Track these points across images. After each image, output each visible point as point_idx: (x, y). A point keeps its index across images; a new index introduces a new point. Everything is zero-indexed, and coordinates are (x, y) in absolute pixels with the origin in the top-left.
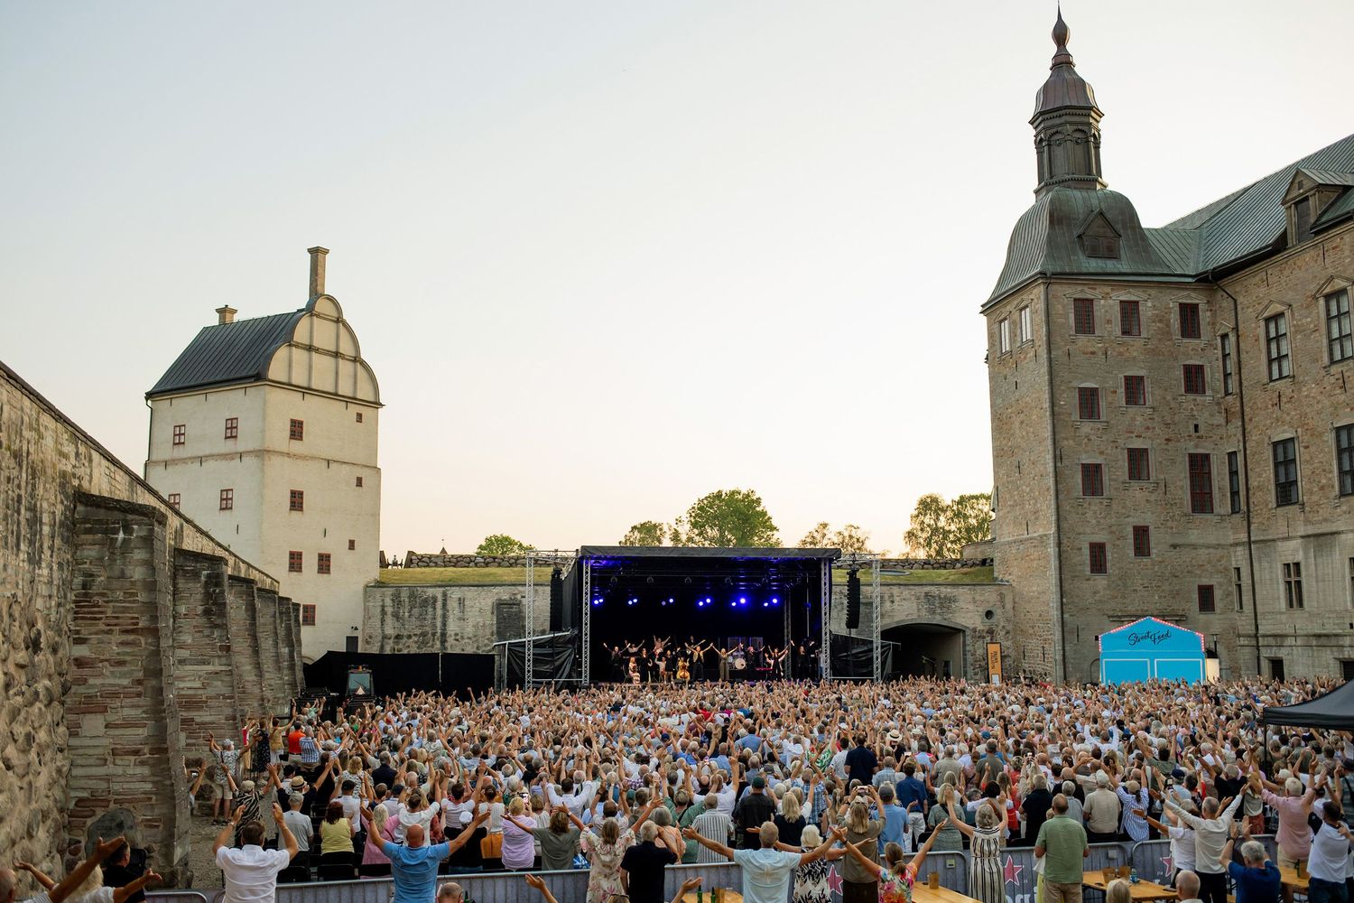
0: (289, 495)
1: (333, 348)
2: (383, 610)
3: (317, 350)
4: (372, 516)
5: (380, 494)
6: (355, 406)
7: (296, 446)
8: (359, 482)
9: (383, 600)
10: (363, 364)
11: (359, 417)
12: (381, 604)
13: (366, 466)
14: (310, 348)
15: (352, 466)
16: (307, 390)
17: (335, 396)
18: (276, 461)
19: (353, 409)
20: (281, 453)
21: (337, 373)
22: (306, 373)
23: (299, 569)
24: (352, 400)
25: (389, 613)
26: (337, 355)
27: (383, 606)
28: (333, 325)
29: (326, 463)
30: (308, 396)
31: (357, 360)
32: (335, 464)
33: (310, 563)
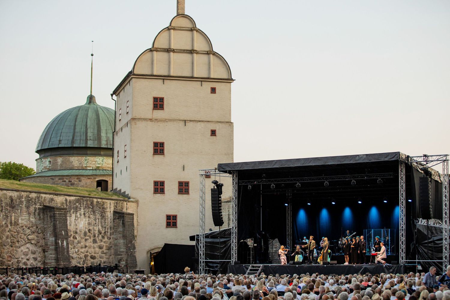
0: (152, 145)
1: (189, 48)
2: (229, 217)
3: (174, 51)
4: (226, 154)
5: (233, 140)
6: (209, 83)
7: (158, 114)
8: (213, 133)
9: (229, 211)
10: (215, 54)
11: (213, 90)
12: (228, 213)
13: (220, 122)
14: (168, 50)
15: (205, 123)
16: (165, 78)
17: (192, 78)
18: (141, 125)
19: (208, 86)
20: (145, 119)
21: (193, 63)
22: (167, 66)
23: (162, 191)
24: (208, 79)
25: (231, 220)
26: (192, 52)
27: (229, 215)
28: (189, 33)
29: (183, 123)
30: (168, 81)
31: (210, 52)
32: (191, 123)
33: (171, 188)
